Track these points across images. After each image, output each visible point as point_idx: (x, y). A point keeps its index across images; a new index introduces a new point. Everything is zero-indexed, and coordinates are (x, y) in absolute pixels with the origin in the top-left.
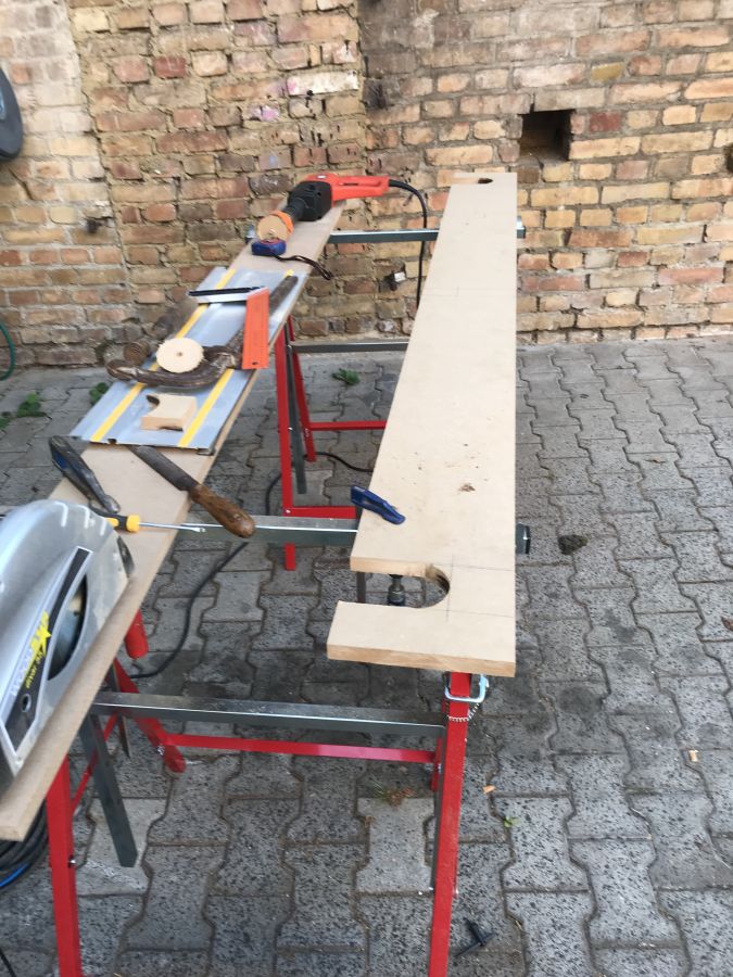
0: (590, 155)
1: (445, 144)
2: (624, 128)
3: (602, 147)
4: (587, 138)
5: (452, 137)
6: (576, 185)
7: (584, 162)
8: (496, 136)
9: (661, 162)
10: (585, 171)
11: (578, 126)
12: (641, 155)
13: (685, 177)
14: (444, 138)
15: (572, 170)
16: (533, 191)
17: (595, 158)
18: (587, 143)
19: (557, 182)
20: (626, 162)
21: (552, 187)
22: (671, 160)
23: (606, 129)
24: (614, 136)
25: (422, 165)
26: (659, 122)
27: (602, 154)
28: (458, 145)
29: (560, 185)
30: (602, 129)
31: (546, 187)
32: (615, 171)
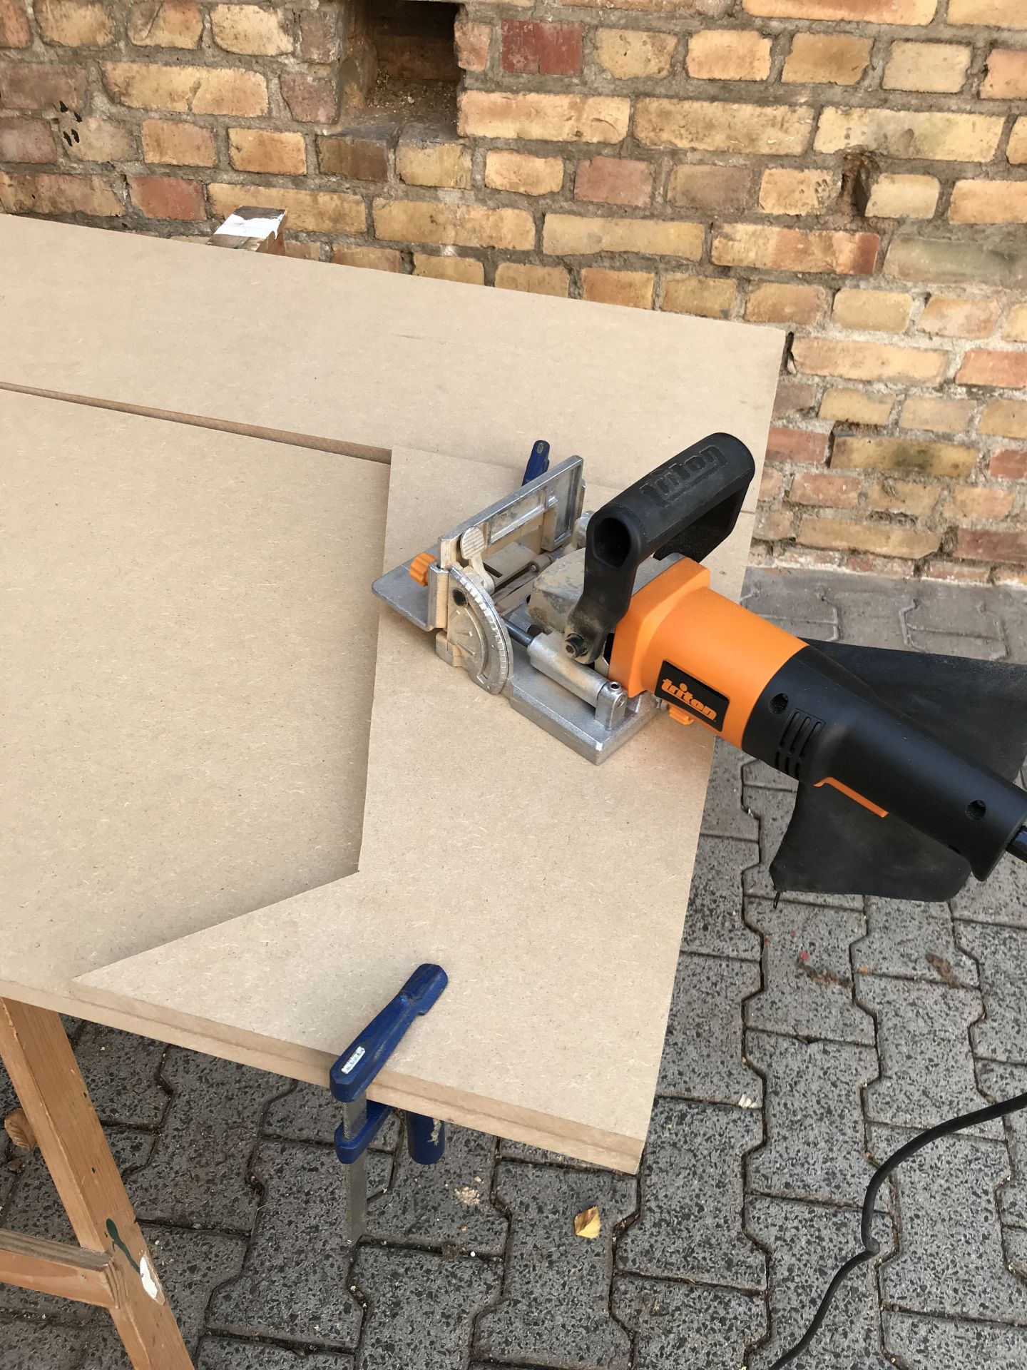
0: (506, 130)
1: (149, 54)
2: (589, 73)
3: (538, 113)
4: (499, 87)
5: (163, 37)
6: (483, 202)
7: (494, 145)
8: (272, 51)
9: (684, 171)
10: (498, 169)
11: (474, 50)
12: (632, 147)
13: (743, 214)
14: (142, 38)
15: (467, 162)
16: (379, 201)
17: (519, 139)
18: (497, 97)
19: (435, 188)
20: (599, 161)
21: (421, 198)
22: (706, 168)
23: (544, 69)
24: (567, 90)
25: (100, 101)
26: (678, 66)
27: (536, 131)
28: (179, 62)
29: (441, 194)
30: (533, 67)
31: (406, 195)
32: (571, 179)
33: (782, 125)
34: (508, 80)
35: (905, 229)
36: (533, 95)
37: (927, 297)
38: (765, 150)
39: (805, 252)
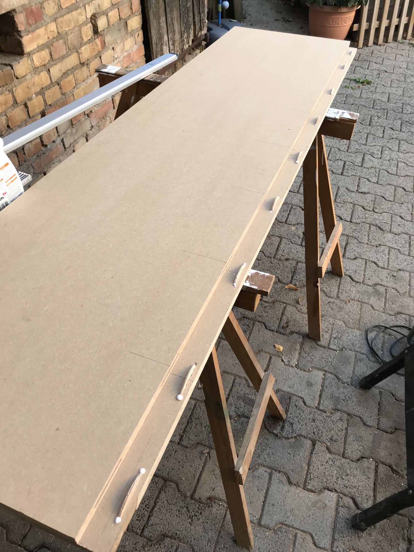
33: (80, 14)
34: (30, 29)
35: (106, 31)
36: (37, 30)
37: (113, 49)
38: (81, 23)
39: (94, 49)
